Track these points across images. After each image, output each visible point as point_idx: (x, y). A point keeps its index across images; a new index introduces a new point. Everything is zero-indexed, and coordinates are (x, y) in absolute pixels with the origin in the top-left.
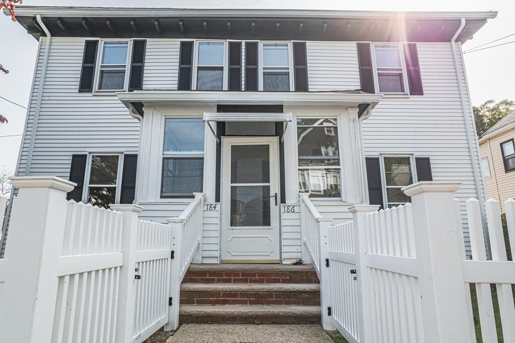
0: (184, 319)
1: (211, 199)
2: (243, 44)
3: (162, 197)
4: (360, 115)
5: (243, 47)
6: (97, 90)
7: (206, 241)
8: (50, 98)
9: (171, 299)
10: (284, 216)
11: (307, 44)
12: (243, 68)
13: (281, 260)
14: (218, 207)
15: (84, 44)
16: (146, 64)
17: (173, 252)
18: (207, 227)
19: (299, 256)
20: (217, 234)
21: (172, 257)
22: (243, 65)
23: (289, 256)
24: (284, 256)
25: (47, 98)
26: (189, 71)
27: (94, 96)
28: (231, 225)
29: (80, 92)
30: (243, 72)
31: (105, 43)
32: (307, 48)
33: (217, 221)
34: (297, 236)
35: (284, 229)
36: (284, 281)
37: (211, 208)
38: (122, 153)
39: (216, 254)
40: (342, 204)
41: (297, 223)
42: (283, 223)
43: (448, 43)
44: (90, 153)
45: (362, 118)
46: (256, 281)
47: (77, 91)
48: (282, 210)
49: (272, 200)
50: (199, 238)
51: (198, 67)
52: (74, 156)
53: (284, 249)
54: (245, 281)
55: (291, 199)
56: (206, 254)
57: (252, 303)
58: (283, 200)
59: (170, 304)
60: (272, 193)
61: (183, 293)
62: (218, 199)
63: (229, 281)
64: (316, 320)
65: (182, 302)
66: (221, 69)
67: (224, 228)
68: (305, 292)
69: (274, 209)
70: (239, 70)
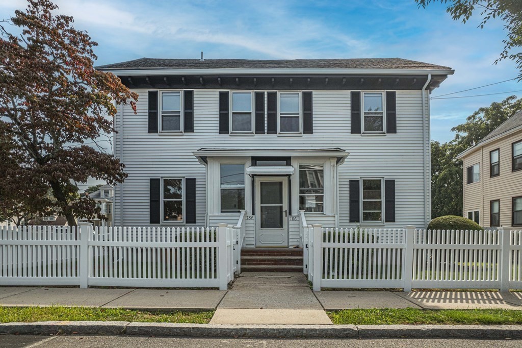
0: (243, 270)
1: (250, 213)
2: (266, 93)
3: (221, 212)
4: (337, 163)
5: (266, 96)
6: (161, 131)
7: (248, 236)
8: (129, 137)
9: (237, 261)
10: (290, 222)
11: (313, 93)
12: (266, 113)
13: (288, 246)
14: (254, 218)
15: (147, 94)
16: (195, 111)
17: (237, 241)
18: (248, 229)
19: (298, 244)
20: (254, 232)
21: (237, 244)
22: (266, 111)
23: (293, 243)
24: (290, 244)
25: (127, 137)
26: (227, 115)
27: (159, 135)
28: (261, 227)
29: (149, 132)
30: (266, 116)
31: (163, 93)
32: (313, 96)
33: (253, 225)
34: (297, 233)
35: (290, 230)
36: (288, 255)
37: (250, 218)
38: (184, 177)
39: (253, 243)
40: (324, 216)
41: (297, 226)
42: (290, 226)
43: (420, 91)
44: (162, 177)
45: (338, 164)
46: (275, 255)
47: (147, 131)
48: (290, 219)
49: (284, 214)
50: (244, 235)
51: (233, 113)
52: (151, 180)
53: (290, 240)
54: (270, 255)
55: (294, 214)
56: (248, 243)
57: (272, 264)
58: (290, 214)
59: (237, 263)
60: (284, 210)
61: (241, 260)
62: (253, 213)
63: (261, 255)
64: (301, 270)
65: (241, 264)
66: (250, 113)
67: (257, 229)
68: (297, 260)
69: (285, 219)
70: (263, 115)
